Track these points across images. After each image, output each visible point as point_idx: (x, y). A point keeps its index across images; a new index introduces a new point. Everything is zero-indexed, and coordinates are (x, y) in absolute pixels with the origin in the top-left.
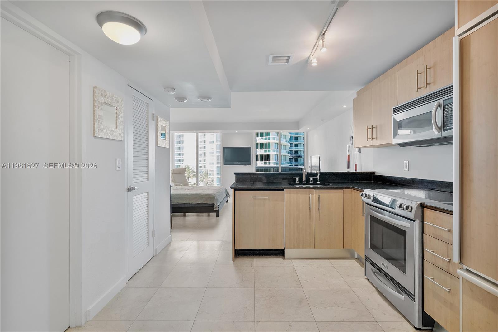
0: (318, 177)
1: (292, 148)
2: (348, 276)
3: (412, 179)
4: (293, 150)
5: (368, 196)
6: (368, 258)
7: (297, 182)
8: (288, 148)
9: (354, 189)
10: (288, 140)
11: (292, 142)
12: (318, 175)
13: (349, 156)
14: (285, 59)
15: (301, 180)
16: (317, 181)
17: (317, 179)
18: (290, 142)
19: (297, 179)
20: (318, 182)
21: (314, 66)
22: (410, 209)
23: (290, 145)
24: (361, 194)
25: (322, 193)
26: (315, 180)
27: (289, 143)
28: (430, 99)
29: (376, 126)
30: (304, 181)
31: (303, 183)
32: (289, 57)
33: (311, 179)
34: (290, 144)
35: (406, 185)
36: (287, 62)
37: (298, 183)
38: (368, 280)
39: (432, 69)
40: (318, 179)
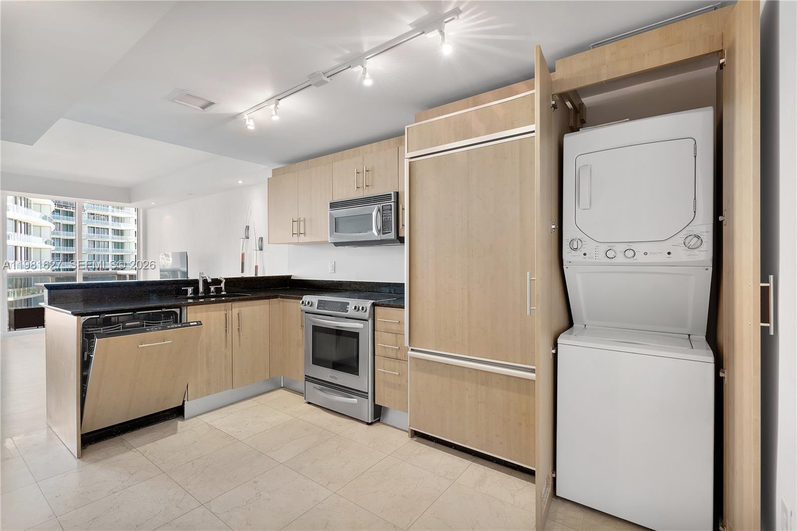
0: (223, 285)
1: (57, 234)
2: (285, 407)
3: (339, 281)
4: (62, 237)
5: (310, 303)
6: (310, 377)
7: (189, 296)
8: (49, 234)
9: (282, 297)
10: (49, 214)
11: (58, 221)
12: (223, 283)
13: (243, 255)
14: (203, 103)
15: (196, 291)
16: (222, 291)
17: (221, 288)
18: (55, 221)
19: (190, 290)
20: (223, 293)
21: (249, 129)
22: (365, 309)
23: (53, 227)
24: (301, 302)
25: (242, 307)
26: (218, 290)
27: (50, 221)
28: (370, 202)
29: (304, 219)
30: (202, 293)
31: (200, 295)
32: (211, 104)
33: (212, 288)
34: (55, 223)
35: (333, 289)
36: (204, 107)
37: (191, 296)
38: (309, 403)
39: (370, 172)
40: (223, 288)
